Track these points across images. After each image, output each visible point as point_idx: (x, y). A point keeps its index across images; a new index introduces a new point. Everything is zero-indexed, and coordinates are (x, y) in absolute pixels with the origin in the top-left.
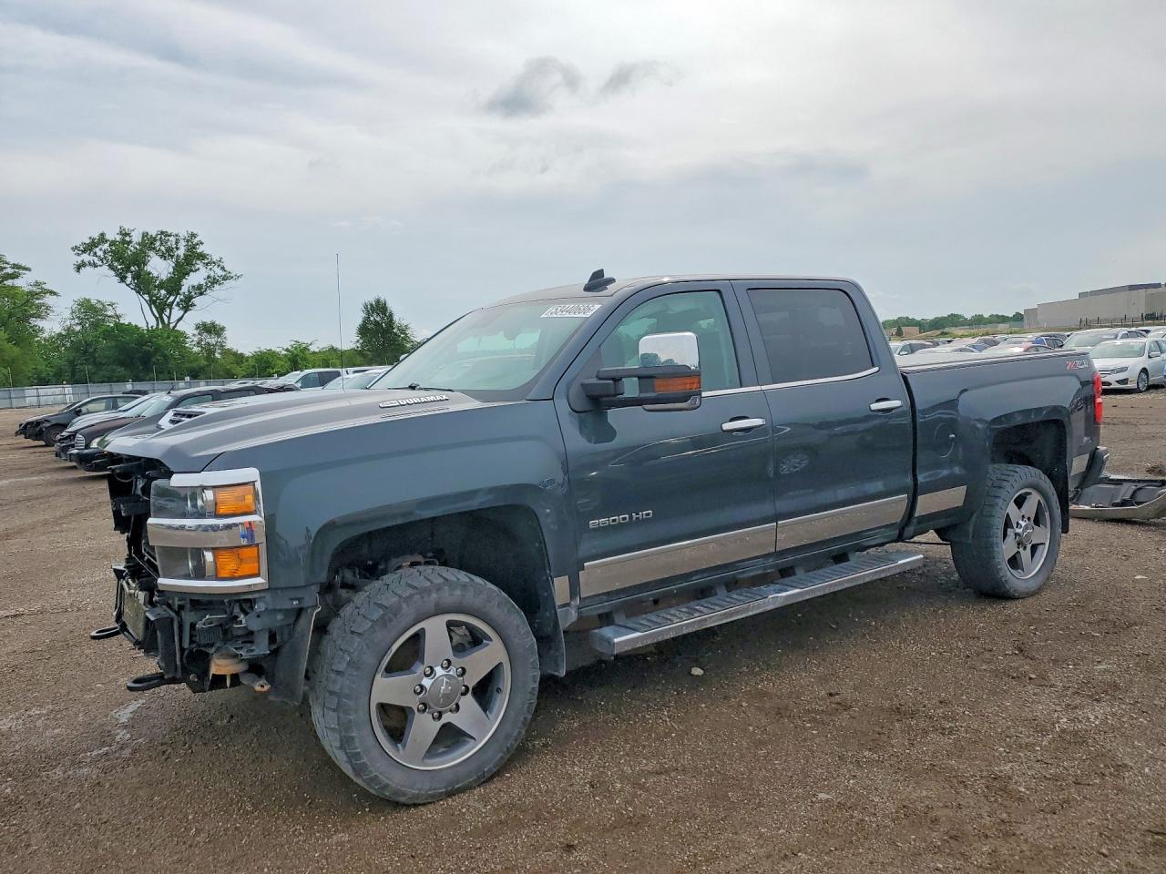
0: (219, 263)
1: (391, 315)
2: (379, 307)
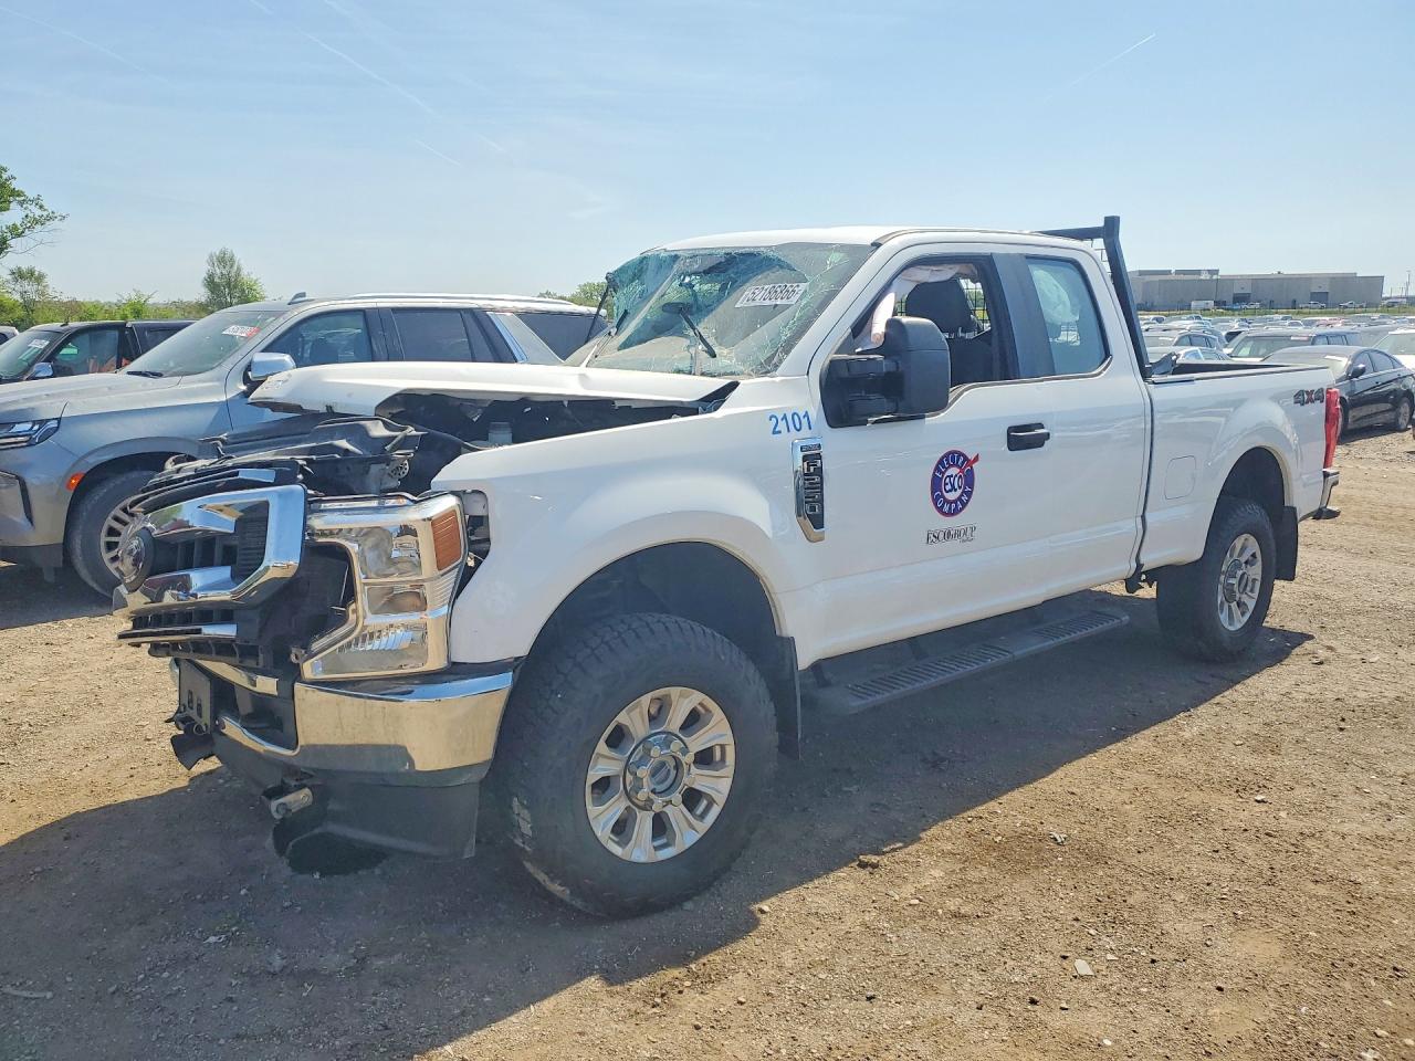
0: (37, 202)
1: (239, 269)
2: (224, 260)
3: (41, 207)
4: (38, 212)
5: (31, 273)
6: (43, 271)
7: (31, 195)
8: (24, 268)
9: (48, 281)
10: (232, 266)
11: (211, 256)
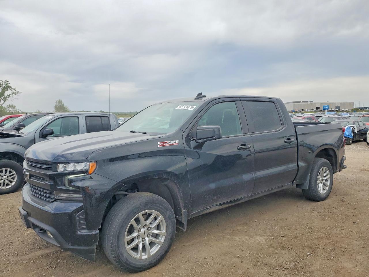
3: (16, 90)
4: (15, 92)
5: (12, 106)
6: (15, 105)
7: (13, 87)
8: (11, 105)
9: (16, 108)
10: (61, 104)
11: (56, 101)
